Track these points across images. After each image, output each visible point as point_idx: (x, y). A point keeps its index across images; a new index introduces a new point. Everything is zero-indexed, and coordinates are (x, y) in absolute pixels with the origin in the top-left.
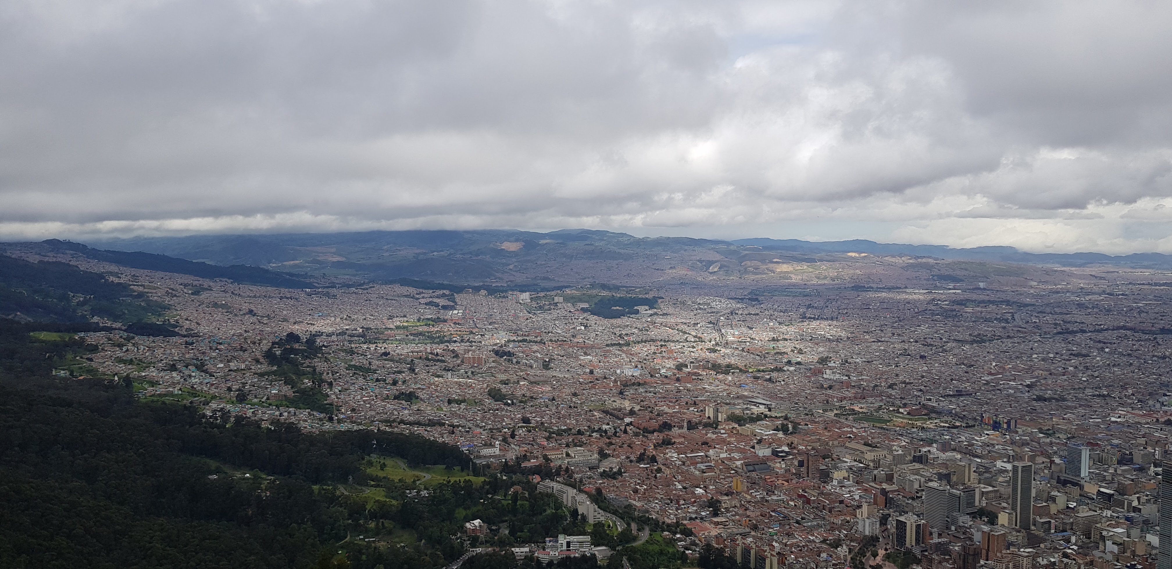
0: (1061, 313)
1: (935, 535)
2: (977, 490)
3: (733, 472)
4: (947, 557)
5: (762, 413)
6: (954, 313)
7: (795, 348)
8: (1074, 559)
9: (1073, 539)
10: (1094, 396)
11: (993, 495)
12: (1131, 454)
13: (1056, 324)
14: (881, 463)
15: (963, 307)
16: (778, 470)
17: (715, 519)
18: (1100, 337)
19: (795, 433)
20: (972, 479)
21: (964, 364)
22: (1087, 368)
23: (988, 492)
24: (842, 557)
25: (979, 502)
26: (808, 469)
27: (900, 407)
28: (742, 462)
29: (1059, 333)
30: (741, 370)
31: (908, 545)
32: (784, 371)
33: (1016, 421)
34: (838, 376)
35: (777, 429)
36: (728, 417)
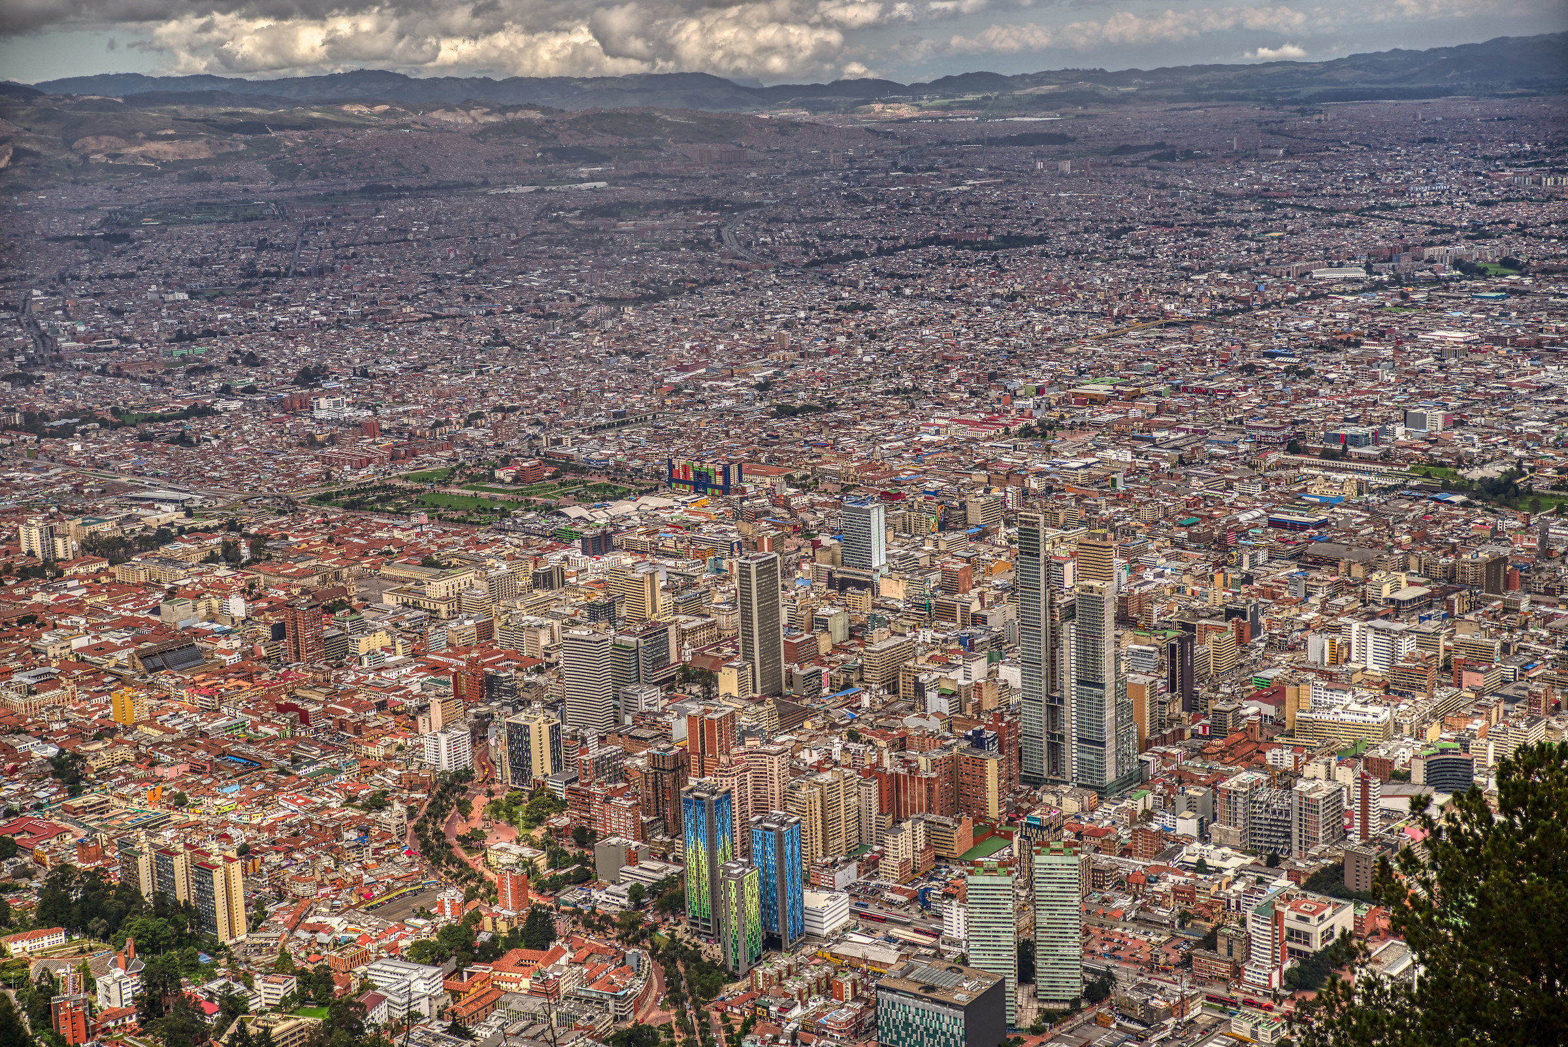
0: (815, 219)
1: (592, 742)
2: (672, 629)
3: (110, 678)
4: (620, 785)
5: (171, 524)
6: (597, 236)
7: (237, 352)
8: (870, 742)
9: (866, 700)
10: (888, 392)
11: (702, 635)
12: (963, 506)
13: (806, 244)
14: (464, 601)
15: (613, 221)
16: (223, 657)
17: (77, 802)
18: (894, 262)
19: (258, 561)
20: (659, 608)
21: (624, 352)
22: (872, 336)
23: (693, 631)
24: (393, 831)
25: (679, 653)
26: (296, 643)
27: (496, 467)
28: (132, 650)
29: (814, 263)
30: (104, 423)
31: (537, 774)
32: (218, 413)
33: (740, 466)
34: (348, 412)
35: (212, 559)
36: (83, 546)
